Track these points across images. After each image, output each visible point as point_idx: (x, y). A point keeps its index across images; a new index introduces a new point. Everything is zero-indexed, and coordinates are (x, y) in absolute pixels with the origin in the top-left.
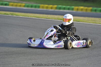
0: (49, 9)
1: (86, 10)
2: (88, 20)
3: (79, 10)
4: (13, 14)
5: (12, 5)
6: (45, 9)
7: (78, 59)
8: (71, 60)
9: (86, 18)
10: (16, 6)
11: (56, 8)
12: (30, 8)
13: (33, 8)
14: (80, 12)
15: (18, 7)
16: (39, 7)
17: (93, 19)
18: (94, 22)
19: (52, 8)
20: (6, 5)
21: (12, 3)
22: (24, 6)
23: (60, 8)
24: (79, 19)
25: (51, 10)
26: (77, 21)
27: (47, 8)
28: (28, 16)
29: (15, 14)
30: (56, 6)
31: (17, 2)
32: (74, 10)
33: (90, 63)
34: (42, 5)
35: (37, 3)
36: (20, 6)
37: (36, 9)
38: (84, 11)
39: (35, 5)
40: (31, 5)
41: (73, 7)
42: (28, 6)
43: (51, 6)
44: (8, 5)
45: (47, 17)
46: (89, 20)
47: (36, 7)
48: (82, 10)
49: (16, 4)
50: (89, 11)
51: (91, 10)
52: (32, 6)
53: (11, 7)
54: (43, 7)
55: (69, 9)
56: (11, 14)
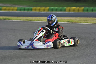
0: (41, 12)
1: (78, 10)
2: (79, 20)
3: (71, 11)
4: (5, 18)
5: (5, 10)
6: (37, 12)
7: (70, 59)
9: (78, 19)
10: (9, 10)
11: (49, 10)
12: (22, 12)
13: (26, 12)
14: (72, 12)
15: (11, 11)
16: (32, 10)
17: (85, 18)
18: (86, 22)
19: (44, 10)
21: (5, 8)
22: (17, 10)
23: (52, 10)
24: (71, 20)
25: (43, 12)
26: (69, 22)
27: (39, 10)
28: (21, 20)
29: (7, 18)
30: (48, 8)
31: (10, 6)
32: (66, 11)
33: (82, 63)
35: (29, 6)
36: (13, 10)
37: (29, 12)
38: (76, 12)
39: (27, 8)
40: (23, 8)
41: (65, 8)
42: (20, 10)
43: (43, 8)
44: (1, 10)
45: (40, 19)
46: (81, 20)
47: (28, 10)
48: (74, 10)
49: (8, 8)
50: (81, 11)
51: (83, 10)
52: (24, 10)
53: (4, 11)
54: (35, 10)
55: (61, 10)
56: (3, 18)
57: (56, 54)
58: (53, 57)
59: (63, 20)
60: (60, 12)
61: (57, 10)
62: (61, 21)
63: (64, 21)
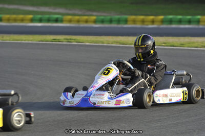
0: (147, 25)
5: (70, 21)
6: (138, 25)
8: (194, 131)
10: (78, 21)
11: (163, 22)
12: (107, 25)
15: (83, 25)
16: (126, 21)
19: (153, 22)
20: (57, 21)
21: (69, 17)
22: (95, 22)
23: (171, 22)
25: (150, 26)
27: (143, 21)
28: (103, 43)
30: (161, 17)
31: (80, 13)
32: (201, 23)
34: (133, 17)
35: (122, 13)
36: (87, 21)
37: (120, 26)
39: (117, 17)
40: (108, 18)
41: (199, 17)
42: (103, 22)
43: (151, 17)
44: (62, 21)
47: (119, 21)
49: (77, 18)
52: (111, 21)
53: (68, 25)
54: (134, 22)
55: (189, 22)
56: (67, 39)
57: (177, 115)
58: (171, 123)
59: (193, 43)
60: (187, 26)
61: (180, 22)
62: (190, 45)
63: (196, 45)
